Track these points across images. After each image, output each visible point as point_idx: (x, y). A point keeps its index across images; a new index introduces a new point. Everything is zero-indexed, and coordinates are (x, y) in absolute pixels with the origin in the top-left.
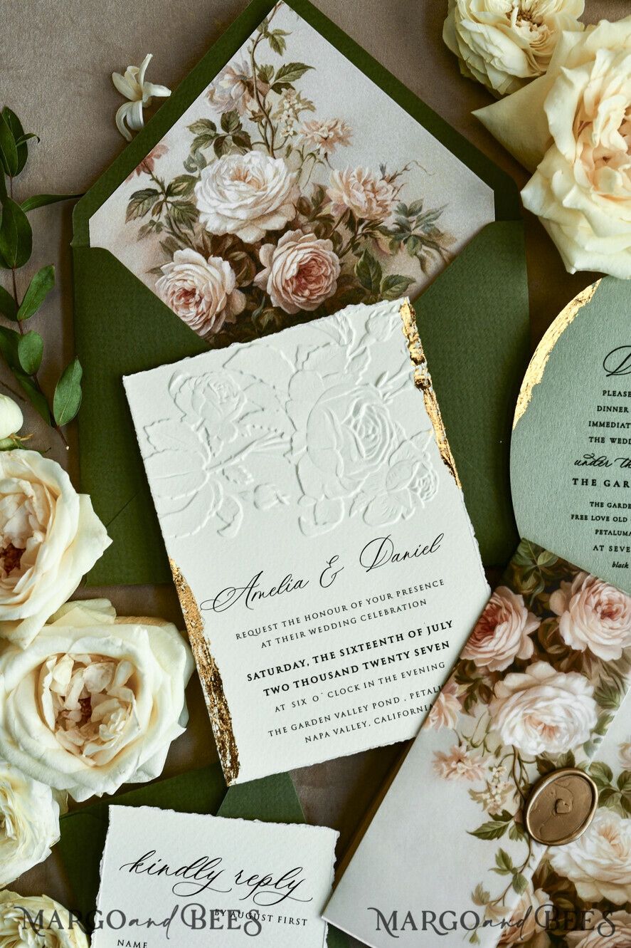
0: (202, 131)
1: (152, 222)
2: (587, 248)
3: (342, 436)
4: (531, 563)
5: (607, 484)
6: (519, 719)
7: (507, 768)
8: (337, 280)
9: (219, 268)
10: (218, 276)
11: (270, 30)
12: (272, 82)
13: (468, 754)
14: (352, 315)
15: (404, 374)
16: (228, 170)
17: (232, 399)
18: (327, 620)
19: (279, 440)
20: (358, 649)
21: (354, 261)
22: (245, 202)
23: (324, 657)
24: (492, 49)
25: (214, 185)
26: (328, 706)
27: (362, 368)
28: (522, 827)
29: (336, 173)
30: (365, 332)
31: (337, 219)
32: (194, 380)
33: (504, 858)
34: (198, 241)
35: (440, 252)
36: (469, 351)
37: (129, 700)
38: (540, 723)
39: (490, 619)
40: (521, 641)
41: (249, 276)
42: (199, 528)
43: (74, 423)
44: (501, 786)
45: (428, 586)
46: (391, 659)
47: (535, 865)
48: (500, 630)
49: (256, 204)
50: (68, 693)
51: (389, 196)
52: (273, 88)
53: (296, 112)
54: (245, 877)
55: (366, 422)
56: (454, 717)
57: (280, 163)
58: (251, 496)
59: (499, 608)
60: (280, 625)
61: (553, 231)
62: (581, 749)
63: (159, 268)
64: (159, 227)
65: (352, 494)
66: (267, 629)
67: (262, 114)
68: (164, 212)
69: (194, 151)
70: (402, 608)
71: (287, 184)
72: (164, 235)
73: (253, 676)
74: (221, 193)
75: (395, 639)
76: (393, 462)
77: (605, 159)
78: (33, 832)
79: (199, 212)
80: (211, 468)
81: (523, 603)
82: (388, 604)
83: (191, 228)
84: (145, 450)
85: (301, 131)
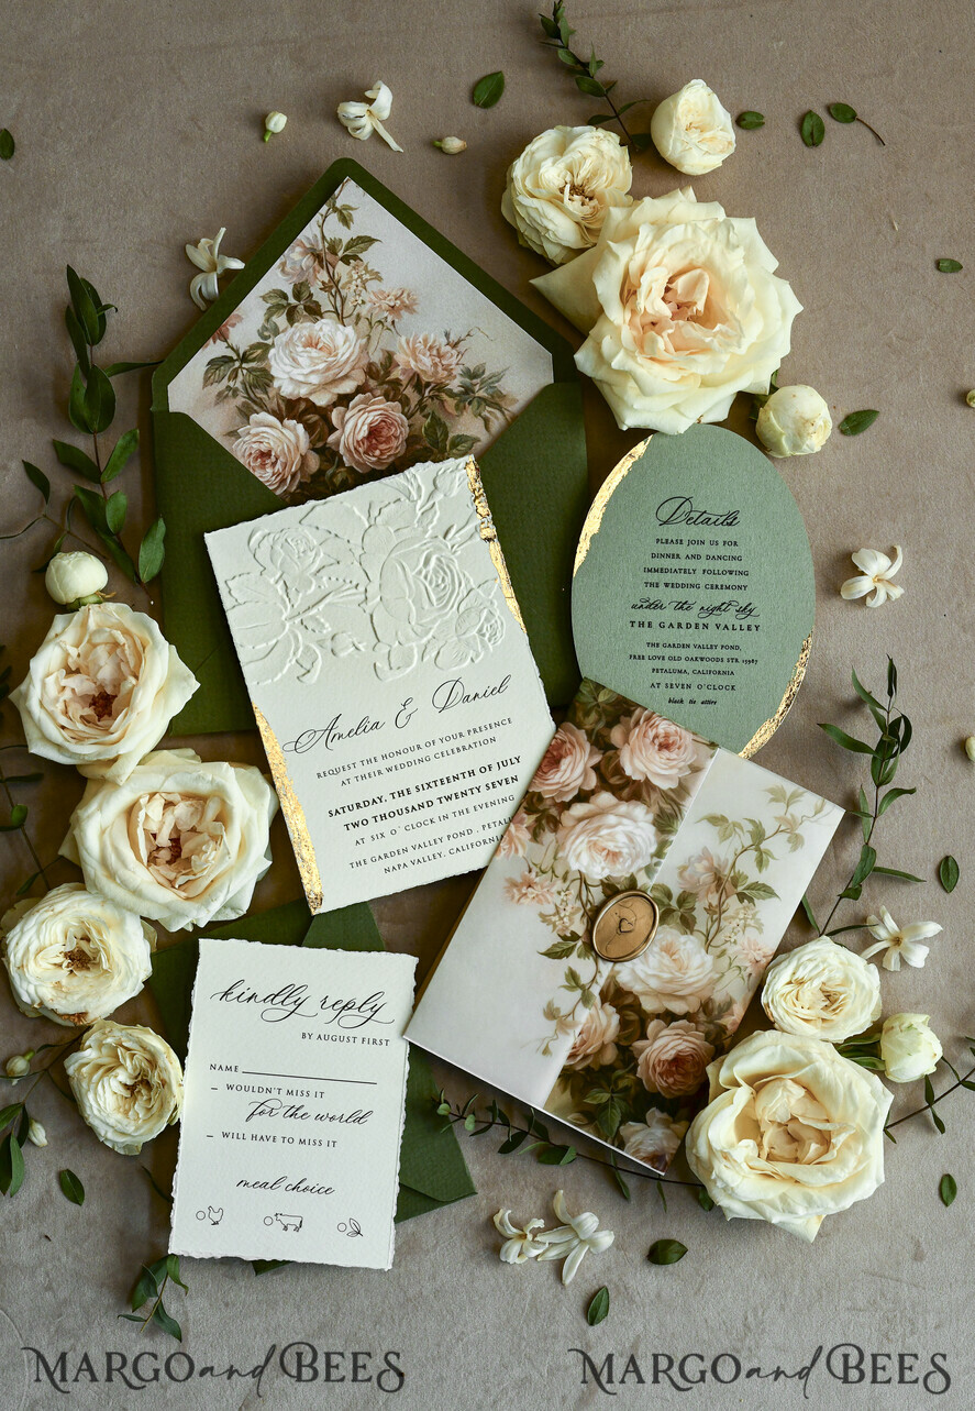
0: (274, 301)
1: (228, 388)
2: (635, 407)
3: (414, 587)
4: (592, 700)
5: (661, 625)
6: (584, 846)
7: (574, 891)
8: (406, 440)
9: (293, 430)
10: (292, 438)
11: (338, 205)
12: (340, 254)
13: (537, 880)
14: (421, 472)
15: (471, 527)
16: (300, 337)
17: (309, 553)
18: (403, 759)
19: (354, 591)
20: (432, 785)
21: (422, 422)
22: (317, 367)
23: (401, 794)
24: (546, 223)
25: (287, 352)
26: (405, 839)
27: (431, 522)
28: (589, 946)
29: (403, 340)
30: (433, 488)
31: (404, 383)
32: (272, 536)
33: (572, 976)
34: (274, 406)
35: (503, 413)
36: (532, 505)
37: (219, 833)
38: (604, 849)
39: (555, 753)
40: (585, 773)
41: (323, 437)
42: (280, 675)
43: (157, 579)
44: (569, 909)
45: (497, 724)
46: (464, 794)
47: (602, 981)
48: (565, 763)
49: (328, 369)
50: (160, 829)
51: (454, 361)
52: (341, 259)
53: (364, 283)
54: (330, 1002)
55: (436, 572)
56: (523, 845)
57: (349, 330)
58: (328, 644)
59: (564, 742)
60: (358, 765)
61: (606, 390)
62: (643, 873)
63: (236, 431)
64: (235, 392)
65: (425, 640)
66: (346, 768)
67: (332, 284)
68: (240, 378)
69: (268, 320)
70: (473, 746)
71: (357, 350)
72: (240, 400)
73: (334, 813)
74: (294, 360)
75: (467, 775)
76: (461, 609)
77: (653, 324)
78: (128, 964)
79: (273, 377)
80: (292, 618)
81: (585, 737)
82: (459, 742)
83: (267, 393)
84: (227, 603)
85: (369, 300)
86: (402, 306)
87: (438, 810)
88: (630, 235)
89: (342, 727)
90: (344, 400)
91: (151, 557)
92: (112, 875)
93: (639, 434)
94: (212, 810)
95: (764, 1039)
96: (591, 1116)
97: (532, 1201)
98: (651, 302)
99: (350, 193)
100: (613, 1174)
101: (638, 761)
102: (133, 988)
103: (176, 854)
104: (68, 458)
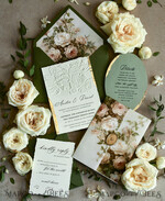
0: (55, 29)
1: (47, 43)
2: (117, 49)
4: (108, 99)
6: (105, 125)
7: (103, 133)
8: (77, 53)
9: (58, 51)
10: (57, 53)
11: (67, 13)
13: (97, 130)
15: (88, 69)
16: (60, 35)
21: (80, 51)
22: (62, 40)
23: (73, 114)
24: (103, 17)
25: (57, 38)
28: (105, 142)
29: (78, 36)
31: (77, 44)
33: (102, 148)
34: (55, 47)
35: (94, 49)
37: (41, 119)
38: (109, 125)
39: (101, 108)
40: (106, 112)
41: (63, 52)
43: (33, 76)
45: (91, 103)
47: (107, 149)
48: (102, 110)
49: (64, 41)
50: (31, 118)
51: (86, 40)
52: (67, 22)
56: (94, 124)
57: (68, 34)
61: (112, 46)
62: (115, 130)
63: (48, 51)
67: (66, 26)
69: (54, 32)
71: (69, 38)
72: (49, 45)
77: (121, 35)
78: (24, 142)
79: (55, 42)
80: (56, 83)
81: (106, 106)
83: (53, 44)
85: (72, 29)
86: (78, 31)
87: (80, 117)
89: (64, 102)
90: (67, 46)
92: (22, 126)
93: (118, 54)
94: (40, 115)
95: (136, 160)
96: (104, 172)
97: (93, 187)
98: (121, 31)
99: (69, 11)
100: (108, 183)
101: (115, 111)
102: (25, 146)
103: (33, 123)
104: (18, 54)
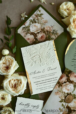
0: (31, 21)
2: (74, 35)
4: (67, 71)
6: (65, 88)
7: (63, 94)
8: (45, 38)
9: (32, 36)
11: (39, 10)
13: (59, 92)
14: (47, 42)
15: (53, 49)
18: (43, 76)
21: (48, 36)
22: (35, 29)
25: (32, 27)
26: (43, 86)
27: (48, 48)
28: (65, 101)
29: (46, 26)
30: (49, 44)
31: (46, 31)
32: (29, 49)
34: (30, 33)
35: (57, 35)
37: (20, 85)
38: (67, 89)
39: (62, 77)
40: (65, 79)
41: (36, 37)
44: (63, 96)
46: (50, 81)
50: (13, 84)
51: (52, 29)
52: (39, 16)
54: (33, 106)
55: (48, 54)
56: (57, 88)
57: (39, 25)
58: (35, 62)
60: (38, 77)
61: (70, 33)
62: (72, 92)
63: (25, 36)
65: (47, 62)
66: (36, 77)
67: (38, 19)
68: (26, 30)
69: (30, 23)
70: (52, 75)
71: (40, 27)
72: (26, 32)
75: (51, 79)
78: (8, 100)
79: (30, 30)
80: (31, 59)
81: (66, 75)
84: (23, 56)
85: (42, 21)
86: (46, 22)
87: (47, 83)
88: (74, 14)
89: (36, 72)
90: (38, 33)
91: (14, 50)
92: (7, 89)
93: (74, 39)
94: (20, 82)
99: (40, 8)
101: (72, 79)
102: (9, 102)
103: (15, 87)
104: (6, 38)
